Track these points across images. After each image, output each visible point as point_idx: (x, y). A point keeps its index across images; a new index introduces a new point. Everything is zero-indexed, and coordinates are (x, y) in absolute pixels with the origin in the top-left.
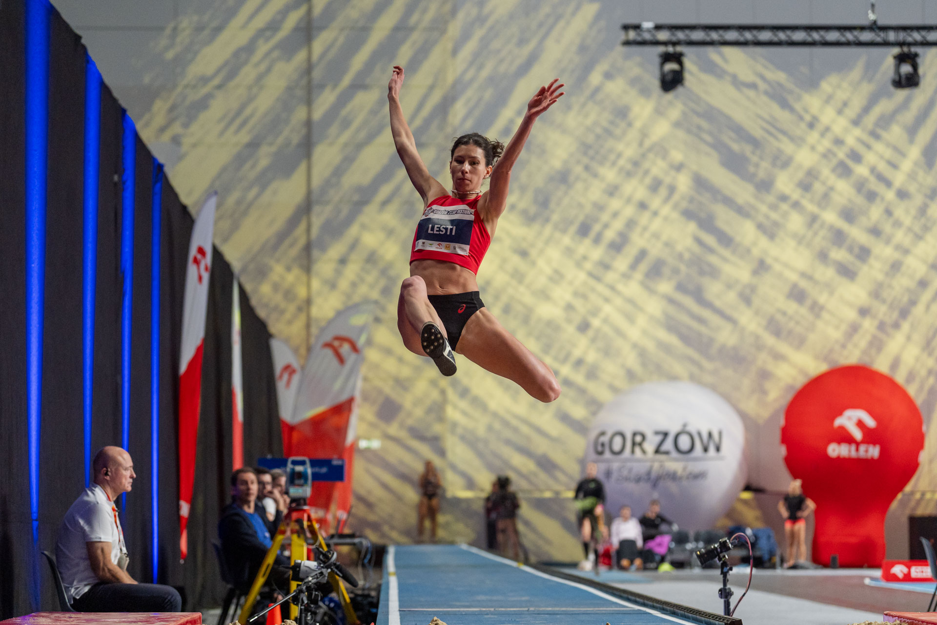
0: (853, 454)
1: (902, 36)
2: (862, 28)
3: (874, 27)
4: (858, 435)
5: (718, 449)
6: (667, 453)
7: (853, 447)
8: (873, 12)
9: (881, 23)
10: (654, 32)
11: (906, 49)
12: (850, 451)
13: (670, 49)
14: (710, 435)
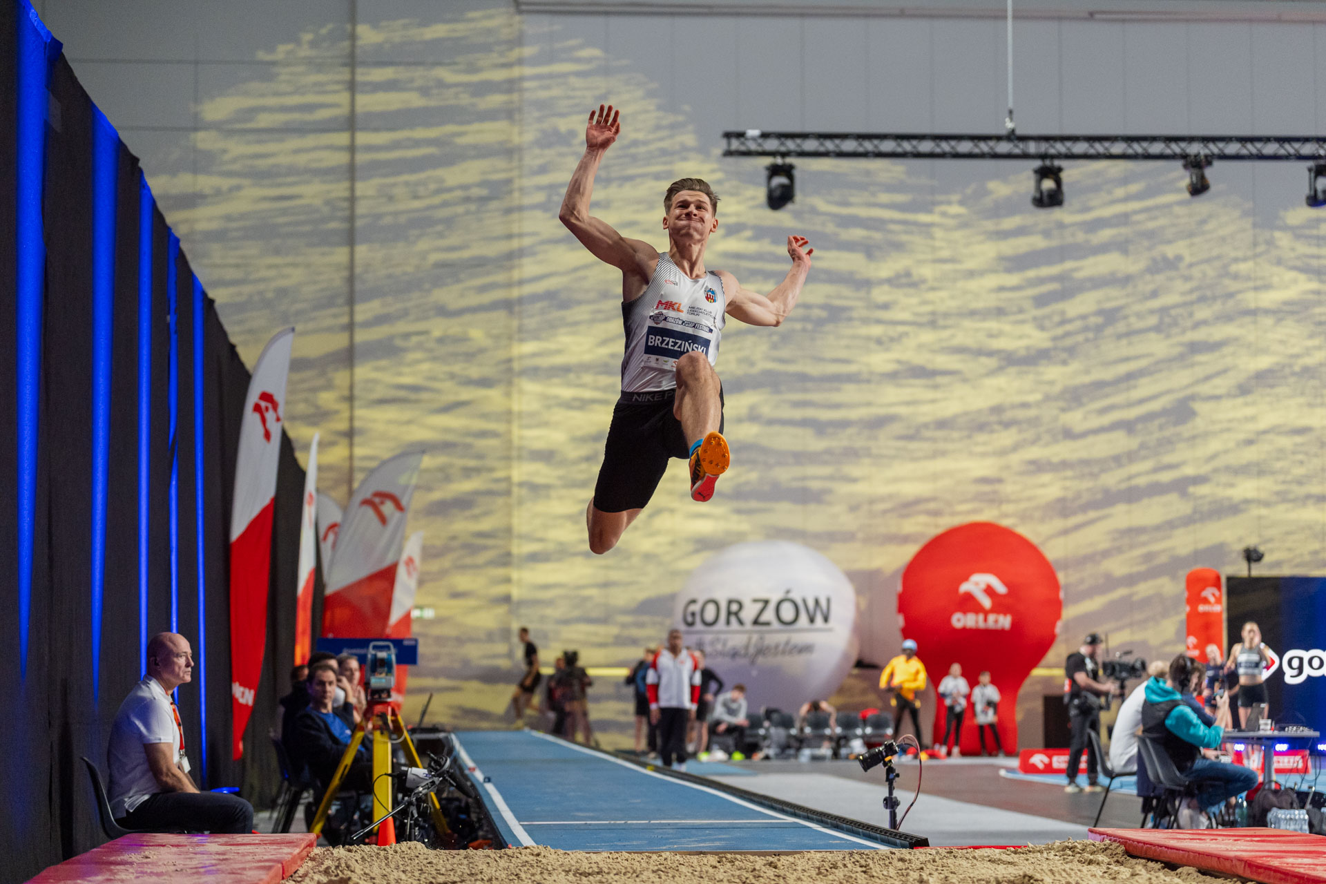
0: (982, 625)
1: (1043, 147)
2: (999, 138)
3: (1011, 137)
4: (986, 602)
5: (826, 619)
6: (767, 624)
7: (981, 617)
8: (1011, 120)
9: (1019, 132)
10: (760, 141)
11: (1048, 163)
12: (977, 622)
13: (779, 161)
14: (817, 602)
